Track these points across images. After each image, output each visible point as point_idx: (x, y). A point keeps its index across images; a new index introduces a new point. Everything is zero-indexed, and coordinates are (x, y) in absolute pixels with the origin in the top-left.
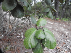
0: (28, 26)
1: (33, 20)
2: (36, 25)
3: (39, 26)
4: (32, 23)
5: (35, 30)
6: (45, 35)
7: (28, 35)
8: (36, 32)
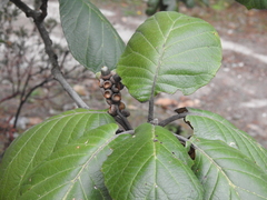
0: (25, 96)
1: (89, 26)
2: (118, 80)
3: (145, 91)
4: (71, 63)
5: (98, 133)
6: (204, 186)
7: (32, 179)
8: (117, 148)
